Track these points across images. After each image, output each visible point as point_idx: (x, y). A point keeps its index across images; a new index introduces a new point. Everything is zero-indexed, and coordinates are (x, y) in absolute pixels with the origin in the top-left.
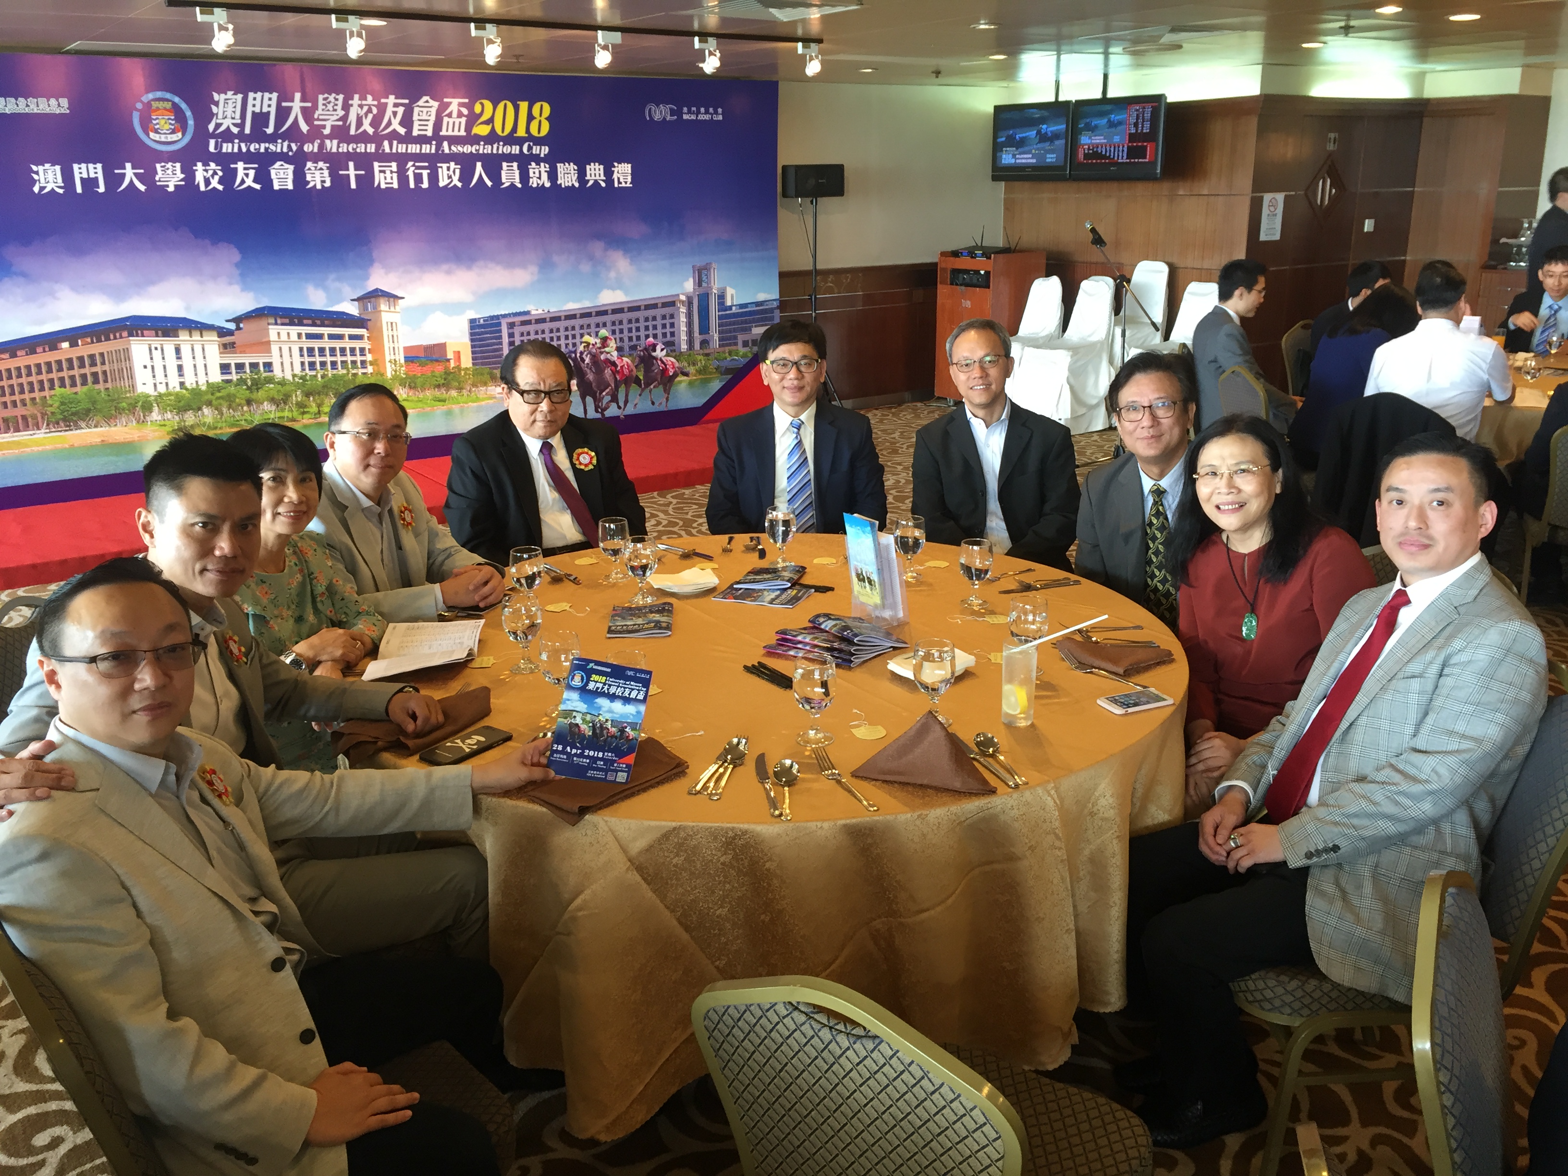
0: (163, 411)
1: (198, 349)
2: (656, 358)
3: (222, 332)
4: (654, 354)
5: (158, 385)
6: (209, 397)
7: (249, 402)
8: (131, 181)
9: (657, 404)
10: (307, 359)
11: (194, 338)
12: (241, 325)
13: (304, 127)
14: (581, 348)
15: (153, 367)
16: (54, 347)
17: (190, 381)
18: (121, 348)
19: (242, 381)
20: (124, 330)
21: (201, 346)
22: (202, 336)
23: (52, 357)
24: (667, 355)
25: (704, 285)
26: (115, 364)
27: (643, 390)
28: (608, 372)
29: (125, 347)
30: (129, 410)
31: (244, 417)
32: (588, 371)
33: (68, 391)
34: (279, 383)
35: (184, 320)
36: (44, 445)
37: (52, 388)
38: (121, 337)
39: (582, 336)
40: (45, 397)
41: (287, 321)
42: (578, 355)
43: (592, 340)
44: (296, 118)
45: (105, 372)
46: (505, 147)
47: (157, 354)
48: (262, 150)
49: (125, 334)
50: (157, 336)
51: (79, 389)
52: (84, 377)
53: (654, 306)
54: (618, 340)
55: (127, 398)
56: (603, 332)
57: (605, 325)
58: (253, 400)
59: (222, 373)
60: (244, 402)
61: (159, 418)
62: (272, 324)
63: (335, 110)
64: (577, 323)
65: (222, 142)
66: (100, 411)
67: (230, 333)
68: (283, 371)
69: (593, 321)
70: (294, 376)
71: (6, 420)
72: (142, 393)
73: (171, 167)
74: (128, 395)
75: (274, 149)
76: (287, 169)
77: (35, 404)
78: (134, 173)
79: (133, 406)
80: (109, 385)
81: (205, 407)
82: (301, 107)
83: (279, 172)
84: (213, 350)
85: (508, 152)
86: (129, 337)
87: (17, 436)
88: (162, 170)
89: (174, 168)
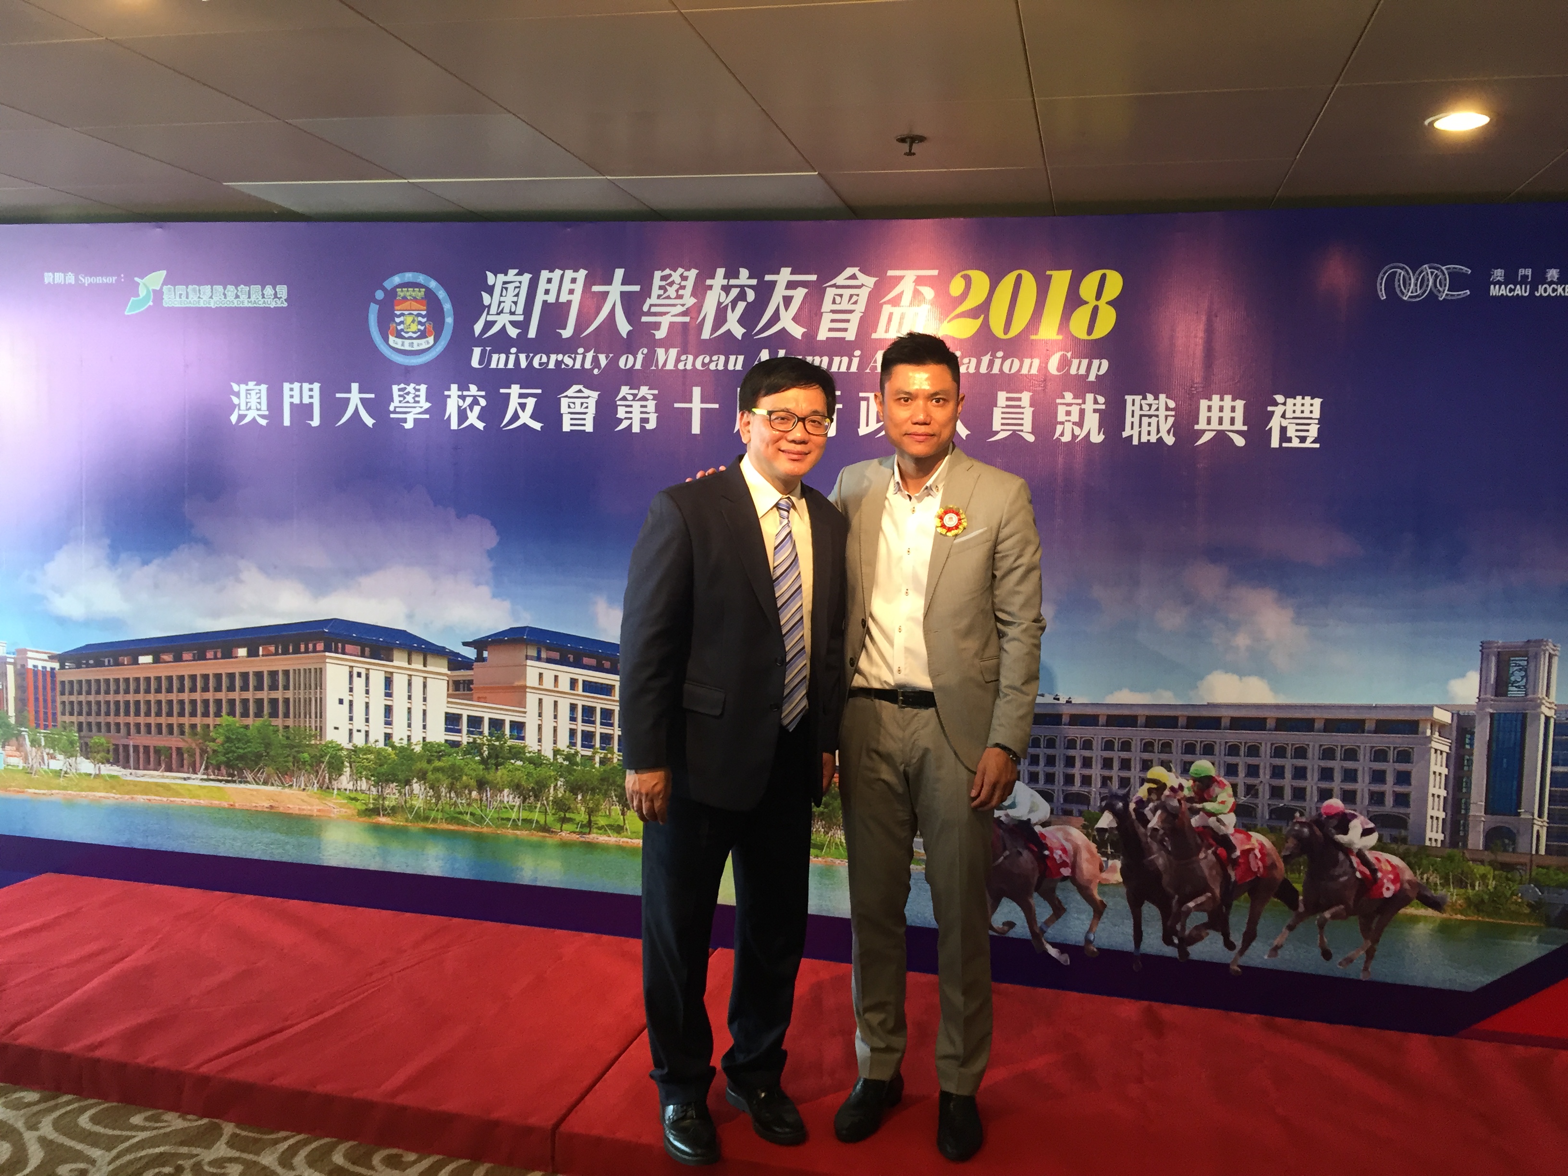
0: (356, 776)
1: (417, 683)
2: (1347, 850)
3: (456, 662)
4: (1341, 838)
5: (355, 732)
6: (424, 765)
7: (481, 785)
8: (356, 410)
9: (1337, 958)
10: (580, 727)
11: (413, 666)
12: (485, 654)
13: (624, 327)
14: (1142, 792)
15: (351, 702)
16: (228, 654)
17: (399, 734)
18: (312, 667)
19: (474, 748)
20: (319, 640)
21: (422, 680)
22: (425, 665)
23: (223, 667)
24: (1380, 846)
25: (1513, 691)
26: (302, 691)
27: (1300, 918)
28: (1206, 857)
29: (318, 666)
30: (311, 766)
31: (471, 810)
32: (1155, 846)
33: (237, 721)
34: (531, 761)
35: (403, 634)
36: (199, 797)
37: (218, 714)
38: (315, 651)
39: (1146, 765)
40: (208, 726)
41: (556, 655)
42: (1132, 806)
43: (1171, 779)
44: (612, 313)
45: (287, 701)
46: (1008, 362)
47: (359, 683)
48: (552, 366)
49: (320, 646)
50: (363, 655)
51: (249, 721)
52: (259, 702)
53: (1356, 726)
54: (1241, 790)
55: (311, 746)
56: (1203, 766)
57: (1208, 750)
58: (487, 783)
59: (447, 730)
60: (473, 783)
61: (350, 786)
62: (532, 658)
63: (680, 297)
64: (1138, 735)
65: (491, 352)
66: (273, 760)
67: (466, 664)
68: (540, 741)
69: (1179, 737)
70: (556, 752)
71: (158, 751)
72: (332, 742)
73: (413, 391)
74: (313, 742)
75: (571, 365)
76: (588, 397)
77: (195, 734)
78: (361, 399)
79: (317, 760)
80: (290, 722)
81: (415, 780)
82: (623, 294)
83: (574, 403)
84: (439, 688)
85: (1013, 371)
86: (324, 651)
87: (167, 777)
88: (400, 396)
89: (417, 393)
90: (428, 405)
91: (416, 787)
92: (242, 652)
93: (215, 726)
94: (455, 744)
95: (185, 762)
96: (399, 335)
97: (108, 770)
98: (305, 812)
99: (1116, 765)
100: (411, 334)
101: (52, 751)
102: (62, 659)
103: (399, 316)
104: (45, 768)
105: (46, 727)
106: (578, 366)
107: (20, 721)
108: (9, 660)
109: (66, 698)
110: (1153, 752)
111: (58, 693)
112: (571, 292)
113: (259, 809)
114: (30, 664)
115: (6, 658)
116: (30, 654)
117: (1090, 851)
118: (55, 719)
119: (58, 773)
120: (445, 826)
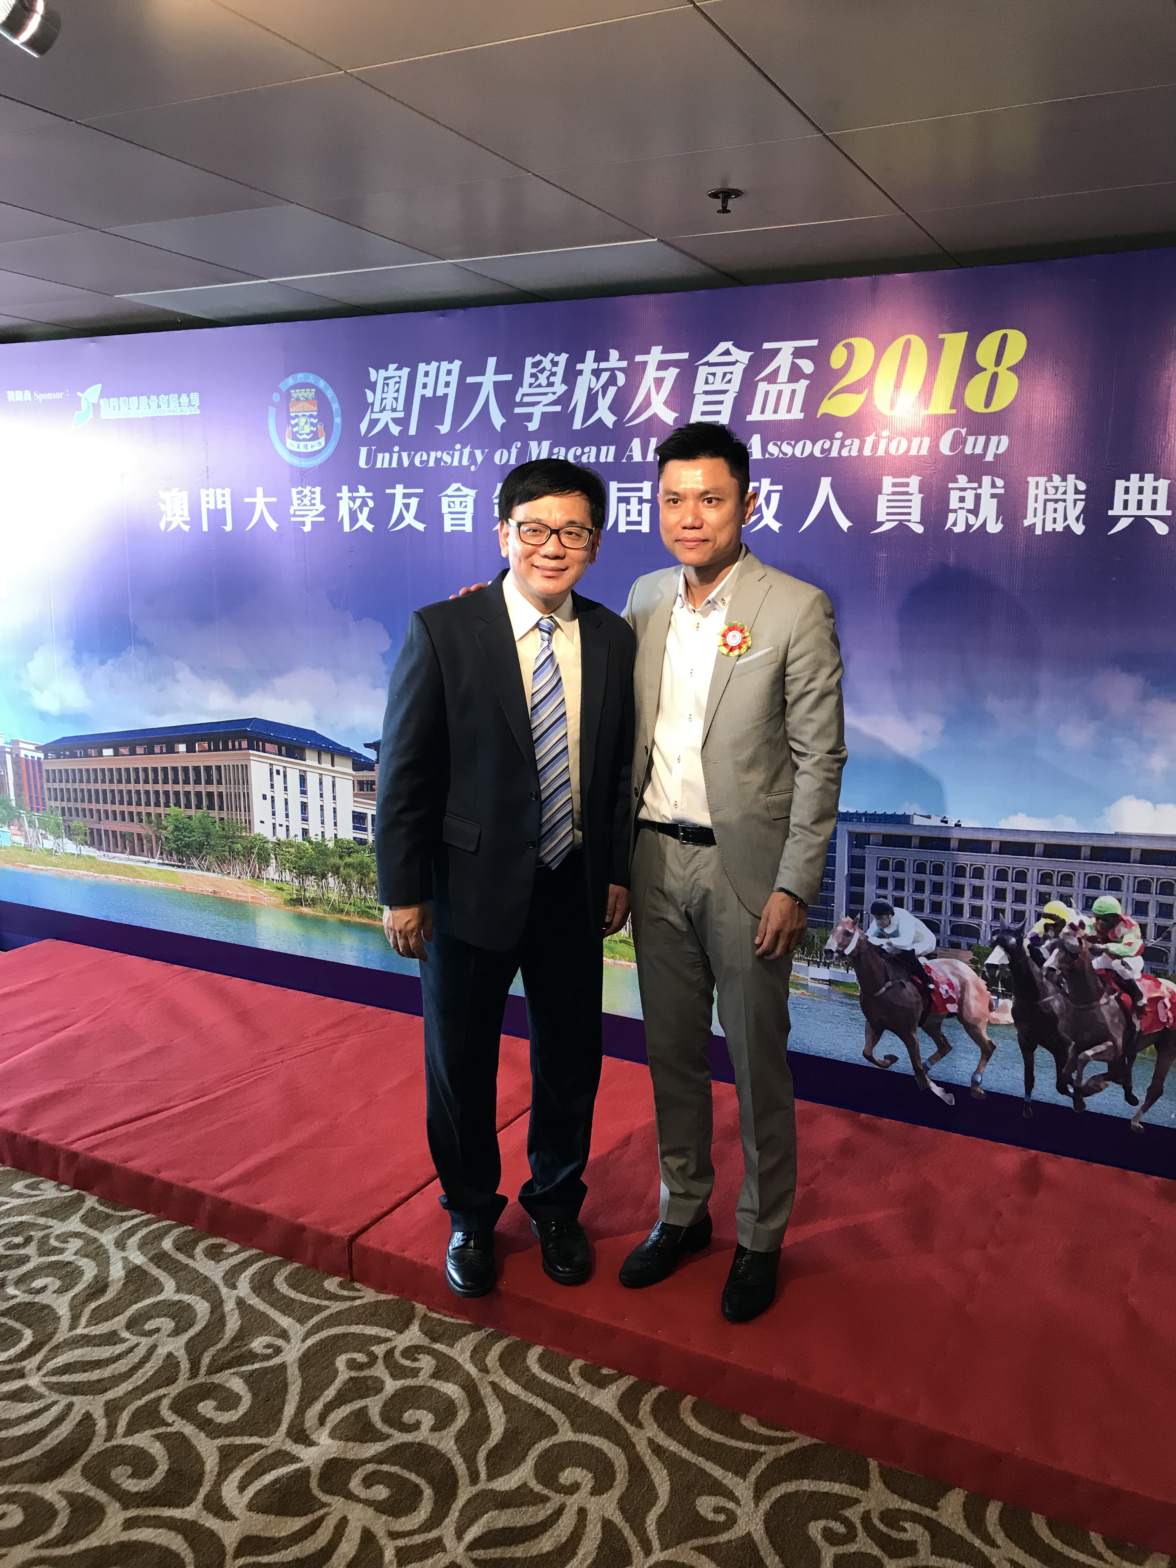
0: (281, 869)
1: (327, 782)
3: (360, 764)
5: (277, 826)
6: (337, 860)
8: (262, 514)
13: (498, 420)
14: (1038, 928)
15: (273, 798)
16: (171, 750)
17: (314, 831)
18: (239, 764)
20: (244, 738)
21: (331, 779)
22: (333, 765)
23: (168, 761)
26: (232, 786)
28: (1108, 1004)
29: (244, 763)
30: (244, 856)
32: (1051, 988)
33: (182, 812)
37: (167, 805)
38: (240, 749)
39: (1043, 899)
40: (160, 815)
43: (1071, 915)
44: (486, 404)
45: (220, 794)
46: (895, 442)
47: (278, 780)
49: (245, 744)
50: (280, 754)
51: (192, 812)
52: (199, 795)
54: (1151, 931)
55: (243, 837)
56: (1108, 903)
57: (1114, 885)
59: (355, 828)
61: (276, 877)
63: (550, 384)
64: (1034, 865)
66: (213, 848)
67: (368, 765)
69: (1081, 869)
71: (123, 836)
72: (259, 835)
73: (309, 494)
74: (244, 834)
75: (449, 462)
76: (466, 496)
77: (151, 822)
78: (267, 504)
79: (248, 851)
80: (224, 814)
81: (330, 874)
82: (496, 384)
83: (454, 502)
84: (346, 787)
85: (901, 452)
86: (248, 749)
87: (132, 860)
88: (298, 499)
89: (313, 496)
90: (323, 507)
91: (331, 880)
92: (182, 748)
93: (166, 815)
94: (362, 842)
95: (145, 847)
96: (295, 438)
97: (87, 851)
98: (241, 899)
99: (1009, 896)
100: (305, 436)
101: (44, 832)
102: (44, 749)
103: (294, 418)
104: (41, 846)
105: (38, 810)
106: (456, 463)
107: (19, 806)
108: (7, 750)
109: (51, 785)
110: (1051, 884)
111: (45, 780)
112: (447, 384)
113: (205, 893)
114: (23, 753)
115: (4, 747)
116: (22, 745)
117: (978, 988)
118: (44, 805)
119: (50, 852)
120: (357, 919)
